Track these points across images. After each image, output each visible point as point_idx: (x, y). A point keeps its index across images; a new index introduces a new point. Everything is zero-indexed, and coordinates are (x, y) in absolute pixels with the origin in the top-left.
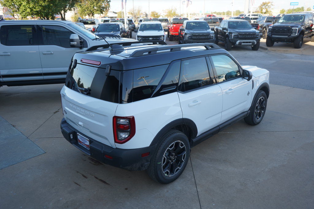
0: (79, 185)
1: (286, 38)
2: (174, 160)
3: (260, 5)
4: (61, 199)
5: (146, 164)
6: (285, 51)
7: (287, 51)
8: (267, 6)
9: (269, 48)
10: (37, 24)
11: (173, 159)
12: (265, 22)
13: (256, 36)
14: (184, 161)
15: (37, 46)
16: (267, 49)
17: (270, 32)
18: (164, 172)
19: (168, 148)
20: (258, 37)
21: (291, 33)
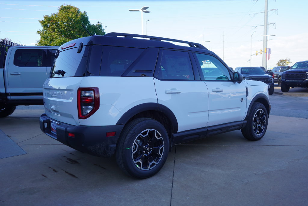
0: (46, 177)
1: (301, 83)
2: (149, 151)
3: (278, 62)
4: (20, 186)
5: (112, 146)
6: (301, 95)
7: (303, 95)
8: (285, 64)
9: (284, 93)
10: (48, 48)
11: (147, 150)
12: (280, 71)
13: (270, 80)
14: (162, 156)
15: (45, 67)
16: (282, 94)
17: (284, 77)
18: (135, 162)
19: (140, 134)
20: (272, 81)
21: (306, 78)
